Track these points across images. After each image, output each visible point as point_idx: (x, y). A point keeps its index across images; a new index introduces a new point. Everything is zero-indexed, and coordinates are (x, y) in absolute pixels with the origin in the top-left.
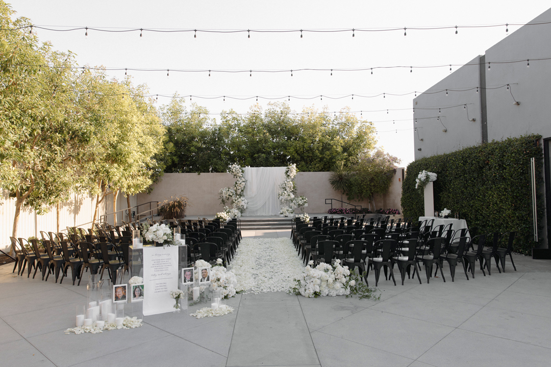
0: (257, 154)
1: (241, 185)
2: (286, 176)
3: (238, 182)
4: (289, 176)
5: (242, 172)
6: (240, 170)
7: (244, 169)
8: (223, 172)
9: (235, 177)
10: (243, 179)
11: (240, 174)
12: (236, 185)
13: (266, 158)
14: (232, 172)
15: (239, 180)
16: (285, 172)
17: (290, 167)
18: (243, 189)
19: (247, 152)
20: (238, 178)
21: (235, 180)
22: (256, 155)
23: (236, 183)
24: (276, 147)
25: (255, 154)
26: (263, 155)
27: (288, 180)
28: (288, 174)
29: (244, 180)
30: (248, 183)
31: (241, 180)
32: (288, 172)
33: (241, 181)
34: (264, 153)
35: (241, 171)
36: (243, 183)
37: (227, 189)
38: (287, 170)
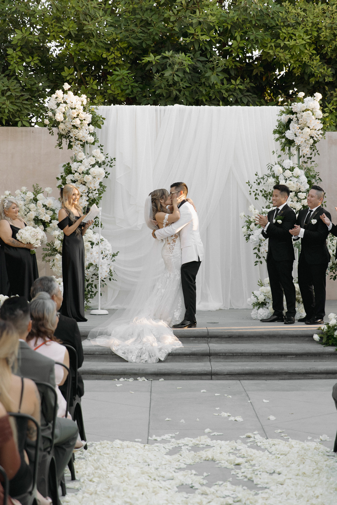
0: (157, 52)
1: (88, 178)
2: (277, 146)
3: (74, 166)
4: (290, 143)
5: (96, 122)
6: (83, 115)
7: (102, 110)
8: (15, 124)
9: (65, 142)
10: (96, 151)
11: (84, 134)
12: (69, 177)
13: (194, 69)
14: (56, 124)
15: (81, 156)
16: (274, 125)
17: (296, 106)
18: (95, 195)
19: (114, 43)
20: (77, 147)
21: (64, 155)
22: (151, 58)
23: (69, 171)
24: (235, 25)
25: (145, 52)
26: (181, 57)
27: (288, 163)
28: (289, 134)
29: (102, 158)
30: (119, 172)
31: (89, 155)
32: (287, 126)
33: (88, 162)
34: (184, 49)
35: (89, 117)
36: (96, 170)
37: (30, 195)
38: (285, 118)
